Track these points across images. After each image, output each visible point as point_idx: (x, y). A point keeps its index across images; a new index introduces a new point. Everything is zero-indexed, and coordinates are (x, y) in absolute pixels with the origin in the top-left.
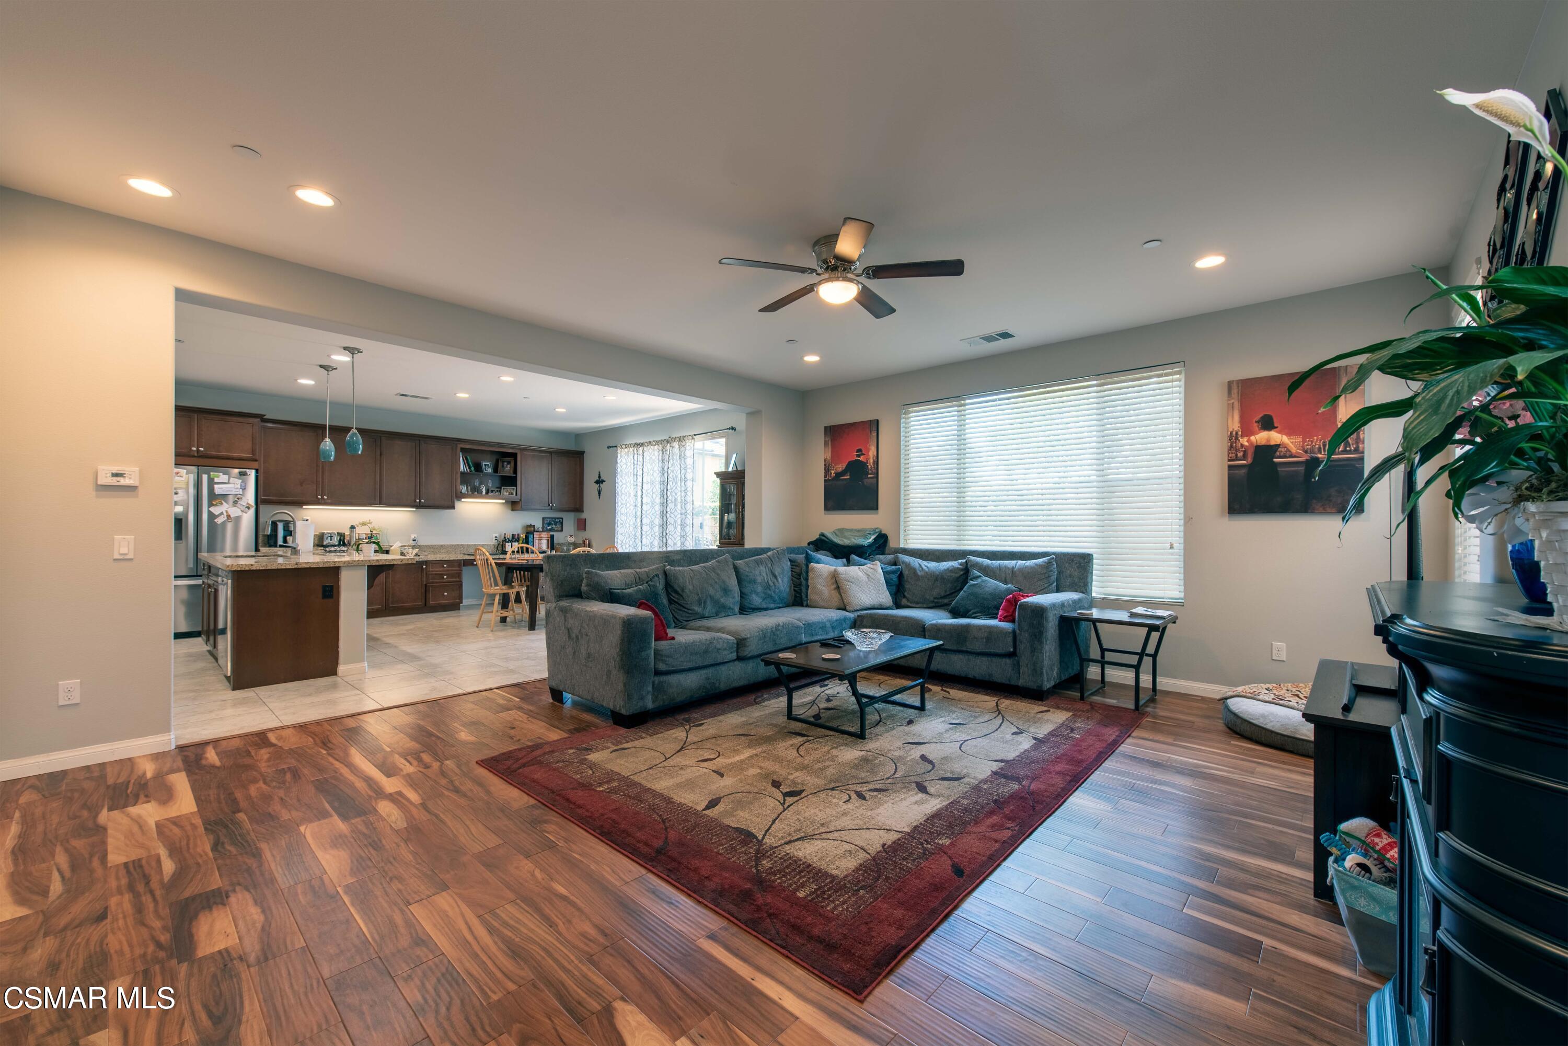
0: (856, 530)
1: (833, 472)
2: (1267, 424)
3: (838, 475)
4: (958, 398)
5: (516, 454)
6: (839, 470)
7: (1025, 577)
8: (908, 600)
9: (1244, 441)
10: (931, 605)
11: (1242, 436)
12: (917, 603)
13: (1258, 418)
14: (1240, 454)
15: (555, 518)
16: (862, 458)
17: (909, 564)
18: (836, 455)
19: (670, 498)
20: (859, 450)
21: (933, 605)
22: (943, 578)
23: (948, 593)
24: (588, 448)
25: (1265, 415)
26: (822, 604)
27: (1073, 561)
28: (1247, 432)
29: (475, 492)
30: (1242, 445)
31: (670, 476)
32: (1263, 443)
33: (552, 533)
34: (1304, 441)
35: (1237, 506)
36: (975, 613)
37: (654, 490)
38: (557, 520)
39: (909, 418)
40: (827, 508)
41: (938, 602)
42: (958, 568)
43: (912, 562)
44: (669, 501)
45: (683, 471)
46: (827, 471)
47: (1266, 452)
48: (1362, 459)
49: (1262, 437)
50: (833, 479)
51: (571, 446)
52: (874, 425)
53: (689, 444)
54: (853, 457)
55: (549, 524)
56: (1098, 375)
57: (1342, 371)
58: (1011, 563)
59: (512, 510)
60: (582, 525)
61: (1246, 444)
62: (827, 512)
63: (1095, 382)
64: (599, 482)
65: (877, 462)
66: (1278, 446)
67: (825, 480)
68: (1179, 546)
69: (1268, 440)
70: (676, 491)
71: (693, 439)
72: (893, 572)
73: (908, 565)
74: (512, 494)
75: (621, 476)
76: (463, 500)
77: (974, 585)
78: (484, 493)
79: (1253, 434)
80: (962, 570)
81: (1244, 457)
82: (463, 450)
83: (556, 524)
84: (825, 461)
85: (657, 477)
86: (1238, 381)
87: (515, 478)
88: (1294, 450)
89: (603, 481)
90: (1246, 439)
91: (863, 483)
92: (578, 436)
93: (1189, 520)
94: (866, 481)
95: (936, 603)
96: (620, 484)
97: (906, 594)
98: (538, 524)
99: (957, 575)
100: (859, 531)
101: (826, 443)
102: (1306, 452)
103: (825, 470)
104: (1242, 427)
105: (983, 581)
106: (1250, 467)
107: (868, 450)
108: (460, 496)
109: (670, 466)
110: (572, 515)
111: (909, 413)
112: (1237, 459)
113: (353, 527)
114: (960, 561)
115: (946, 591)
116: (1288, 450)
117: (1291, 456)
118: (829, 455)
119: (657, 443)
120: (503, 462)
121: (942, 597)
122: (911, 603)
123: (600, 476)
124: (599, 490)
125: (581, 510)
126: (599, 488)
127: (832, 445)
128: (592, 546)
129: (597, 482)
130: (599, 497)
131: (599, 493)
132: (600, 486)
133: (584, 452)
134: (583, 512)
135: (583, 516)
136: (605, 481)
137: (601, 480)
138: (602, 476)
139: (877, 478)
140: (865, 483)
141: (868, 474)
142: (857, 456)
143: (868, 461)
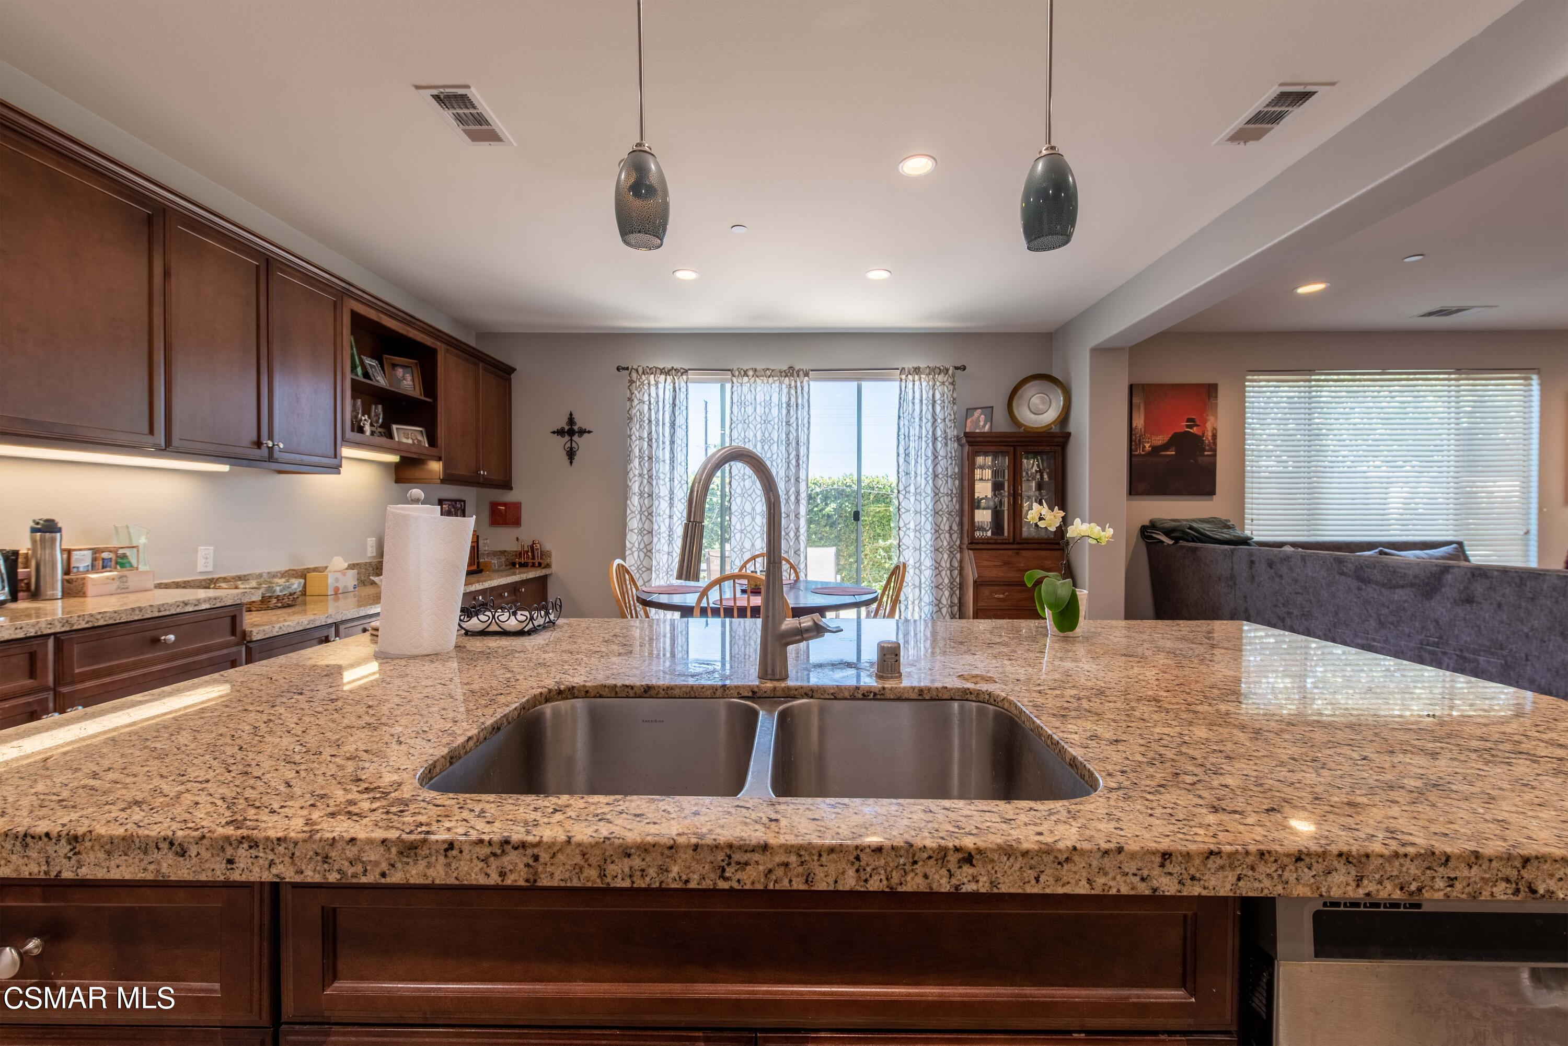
1: (1147, 445)
3: (1156, 450)
4: (1312, 371)
5: (435, 350)
6: (1160, 443)
16: (1195, 430)
18: (1152, 424)
20: (1189, 420)
24: (520, 357)
38: (459, 505)
39: (1247, 387)
46: (1133, 439)
50: (1148, 454)
54: (1182, 427)
56: (1458, 371)
60: (507, 515)
63: (1454, 376)
64: (570, 431)
65: (1214, 436)
84: (1131, 429)
89: (582, 432)
91: (1196, 461)
92: (485, 336)
101: (1131, 405)
103: (1131, 441)
107: (1204, 421)
110: (474, 494)
111: (1248, 381)
118: (1137, 422)
123: (571, 421)
124: (571, 448)
125: (507, 485)
126: (568, 445)
127: (1145, 409)
128: (550, 556)
129: (560, 432)
130: (571, 463)
131: (571, 454)
132: (571, 440)
133: (514, 370)
134: (511, 489)
135: (511, 497)
136: (589, 432)
137: (576, 428)
138: (580, 423)
139: (1215, 455)
140: (1200, 462)
141: (1204, 450)
142: (1188, 426)
143: (1203, 434)
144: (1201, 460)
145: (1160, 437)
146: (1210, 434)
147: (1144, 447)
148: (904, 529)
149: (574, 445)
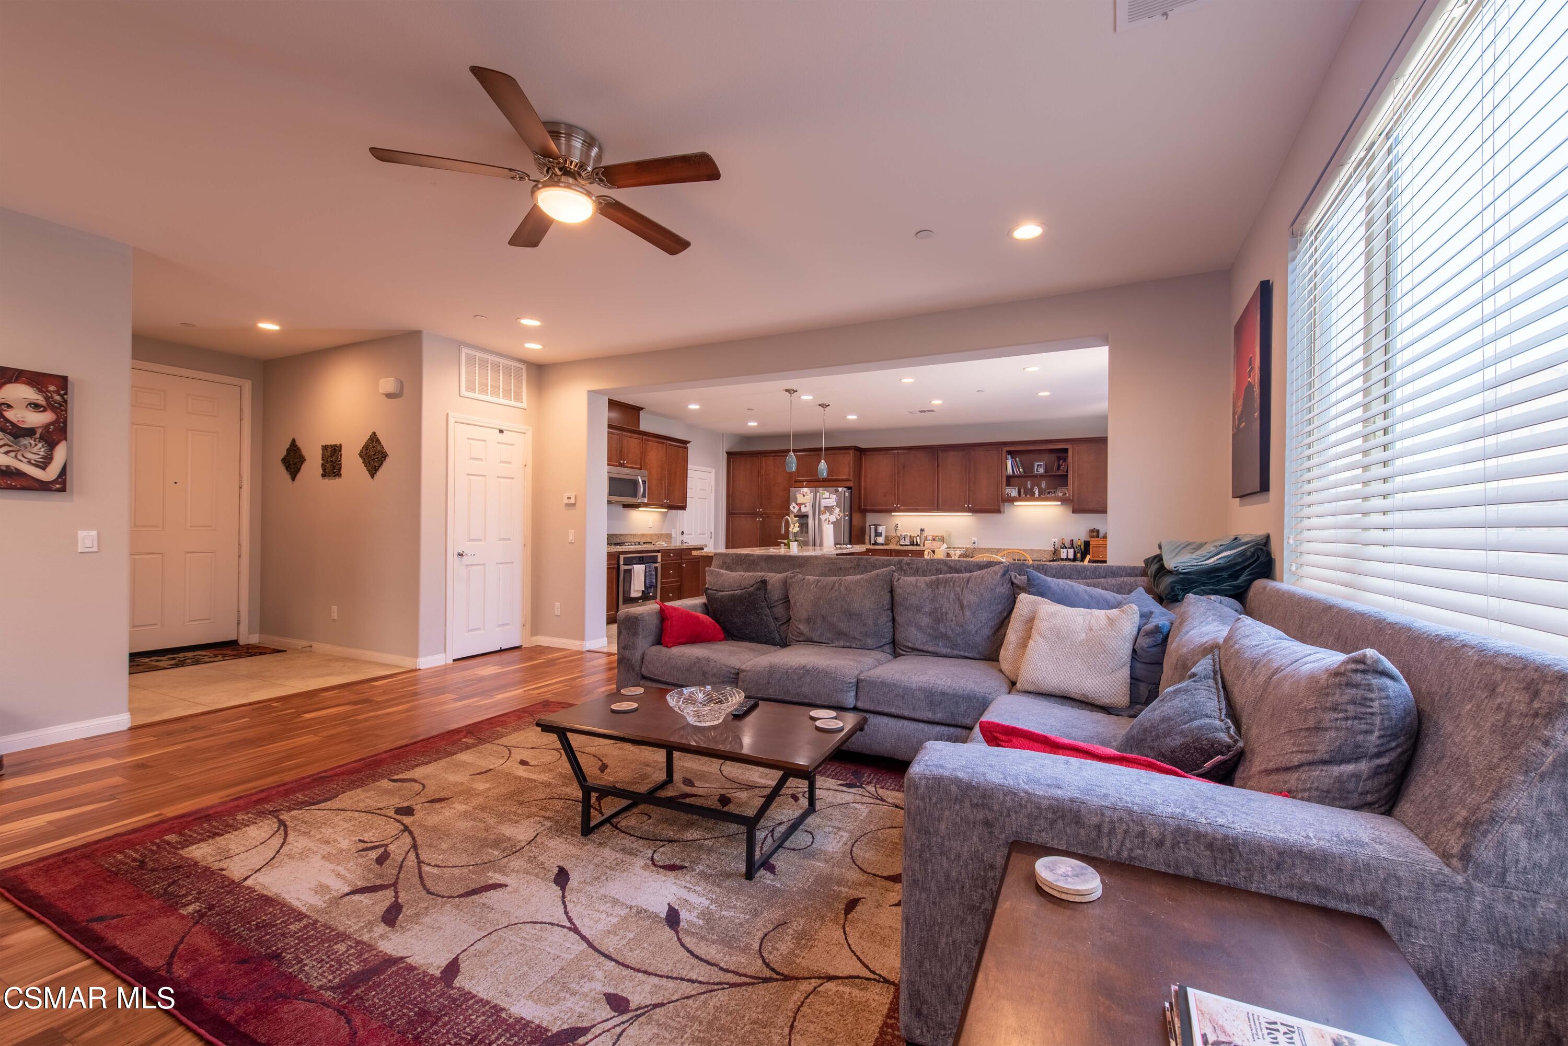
5: (1067, 449)
6: (1240, 411)
16: (1251, 377)
20: (1250, 361)
29: (1027, 495)
50: (1237, 431)
52: (1260, 297)
54: (1247, 377)
74: (1067, 494)
76: (1015, 503)
78: (1037, 495)
82: (1009, 452)
87: (1068, 476)
101: (1234, 361)
108: (1011, 500)
113: (922, 530)
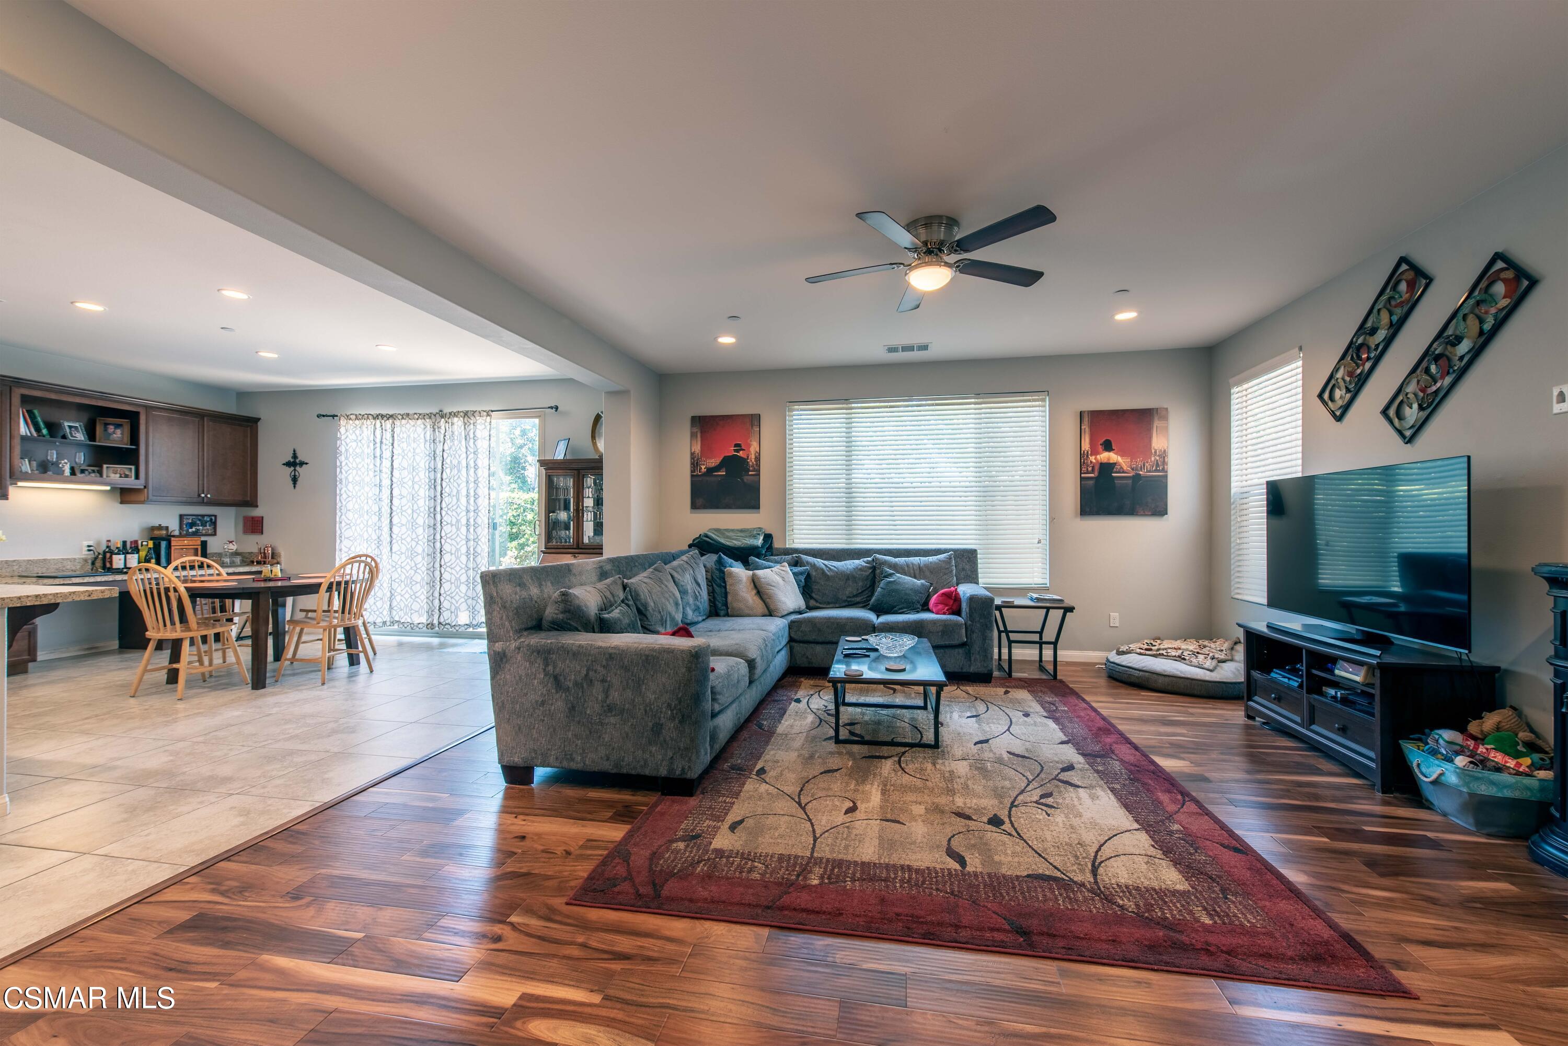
0: (738, 530)
1: (703, 467)
2: (1108, 446)
3: (710, 471)
4: (846, 400)
5: (133, 412)
6: (713, 465)
7: (931, 572)
8: (817, 601)
9: (1092, 459)
10: (844, 604)
11: (1091, 455)
12: (829, 603)
13: (1102, 441)
14: (1090, 469)
15: (203, 516)
16: (741, 454)
17: (815, 564)
18: (707, 449)
19: (447, 490)
20: (736, 445)
21: (847, 603)
22: (854, 577)
23: (860, 591)
24: (263, 412)
25: (1106, 440)
26: (747, 611)
27: (963, 556)
28: (1095, 452)
29: (48, 471)
30: (1091, 462)
31: (448, 461)
32: (1105, 461)
33: (203, 538)
34: (1132, 461)
35: (1088, 510)
36: (901, 609)
37: (417, 479)
38: (207, 519)
39: (792, 416)
40: (695, 506)
41: (850, 601)
42: (863, 566)
43: (816, 563)
44: (445, 495)
45: (472, 456)
46: (695, 464)
47: (1106, 468)
48: (1166, 476)
49: (1105, 456)
50: (704, 475)
51: (230, 408)
52: (754, 420)
53: (481, 423)
54: (731, 451)
55: (192, 525)
56: (978, 395)
57: (1155, 412)
58: (915, 560)
59: (122, 502)
60: (255, 526)
61: (1094, 461)
62: (693, 510)
63: (973, 400)
64: (294, 463)
65: (758, 459)
66: (1115, 464)
67: (692, 476)
68: (1046, 542)
69: (1109, 459)
70: (459, 481)
71: (488, 415)
72: (801, 573)
73: (813, 566)
74: (127, 476)
75: (347, 458)
76: (23, 484)
77: (890, 582)
78: (67, 472)
79: (1098, 453)
80: (870, 568)
81: (1093, 471)
82: (24, 399)
83: (204, 524)
84: (692, 454)
85: (423, 462)
86: (1088, 411)
87: (136, 452)
88: (1125, 468)
89: (302, 464)
90: (1093, 457)
91: (742, 480)
92: (243, 394)
93: (1054, 519)
94: (746, 478)
95: (849, 602)
96: (345, 468)
97: (814, 595)
98: (174, 526)
99: (867, 573)
100: (742, 531)
101: (693, 435)
102: (1133, 469)
103: (692, 464)
104: (1091, 447)
105: (899, 578)
106: (1096, 479)
107: (749, 446)
108: (18, 477)
109: (446, 448)
110: (232, 511)
111: (794, 410)
112: (1088, 473)
114: (865, 559)
115: (858, 589)
116: (1121, 468)
117: (1124, 472)
118: (697, 448)
119: (423, 416)
120: (106, 424)
121: (854, 596)
122: (820, 603)
123: (295, 456)
124: (295, 476)
125: (253, 504)
126: (293, 474)
127: (701, 437)
128: (280, 556)
129: (288, 464)
130: (295, 487)
131: (295, 480)
132: (295, 470)
133: (259, 419)
134: (257, 506)
135: (256, 513)
136: (307, 464)
137: (297, 461)
138: (301, 457)
139: (759, 475)
140: (745, 481)
141: (749, 471)
142: (735, 451)
143: (748, 457)
144: (746, 479)
145: (713, 460)
146: (753, 457)
147: (701, 468)
148: (445, 538)
149: (297, 474)
